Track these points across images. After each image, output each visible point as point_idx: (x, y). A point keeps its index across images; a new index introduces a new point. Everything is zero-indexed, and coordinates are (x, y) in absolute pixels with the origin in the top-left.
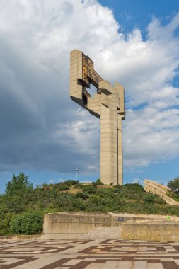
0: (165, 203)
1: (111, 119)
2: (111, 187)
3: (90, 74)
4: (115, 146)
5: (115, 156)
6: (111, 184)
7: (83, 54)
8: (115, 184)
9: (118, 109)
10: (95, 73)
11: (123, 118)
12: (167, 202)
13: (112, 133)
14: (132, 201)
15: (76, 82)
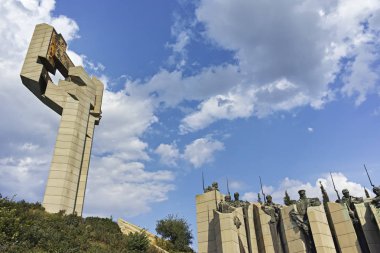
1: (80, 117)
3: (59, 55)
4: (79, 157)
5: (77, 172)
6: (61, 213)
7: (54, 30)
9: (92, 108)
10: (66, 56)
11: (97, 123)
13: (78, 136)
15: (36, 60)
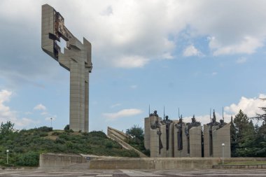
0: (122, 148)
1: (80, 73)
2: (80, 134)
3: (61, 30)
6: (80, 132)
7: (54, 10)
8: (83, 131)
9: (86, 64)
10: (65, 29)
12: (123, 146)
14: (96, 146)
15: (48, 36)
